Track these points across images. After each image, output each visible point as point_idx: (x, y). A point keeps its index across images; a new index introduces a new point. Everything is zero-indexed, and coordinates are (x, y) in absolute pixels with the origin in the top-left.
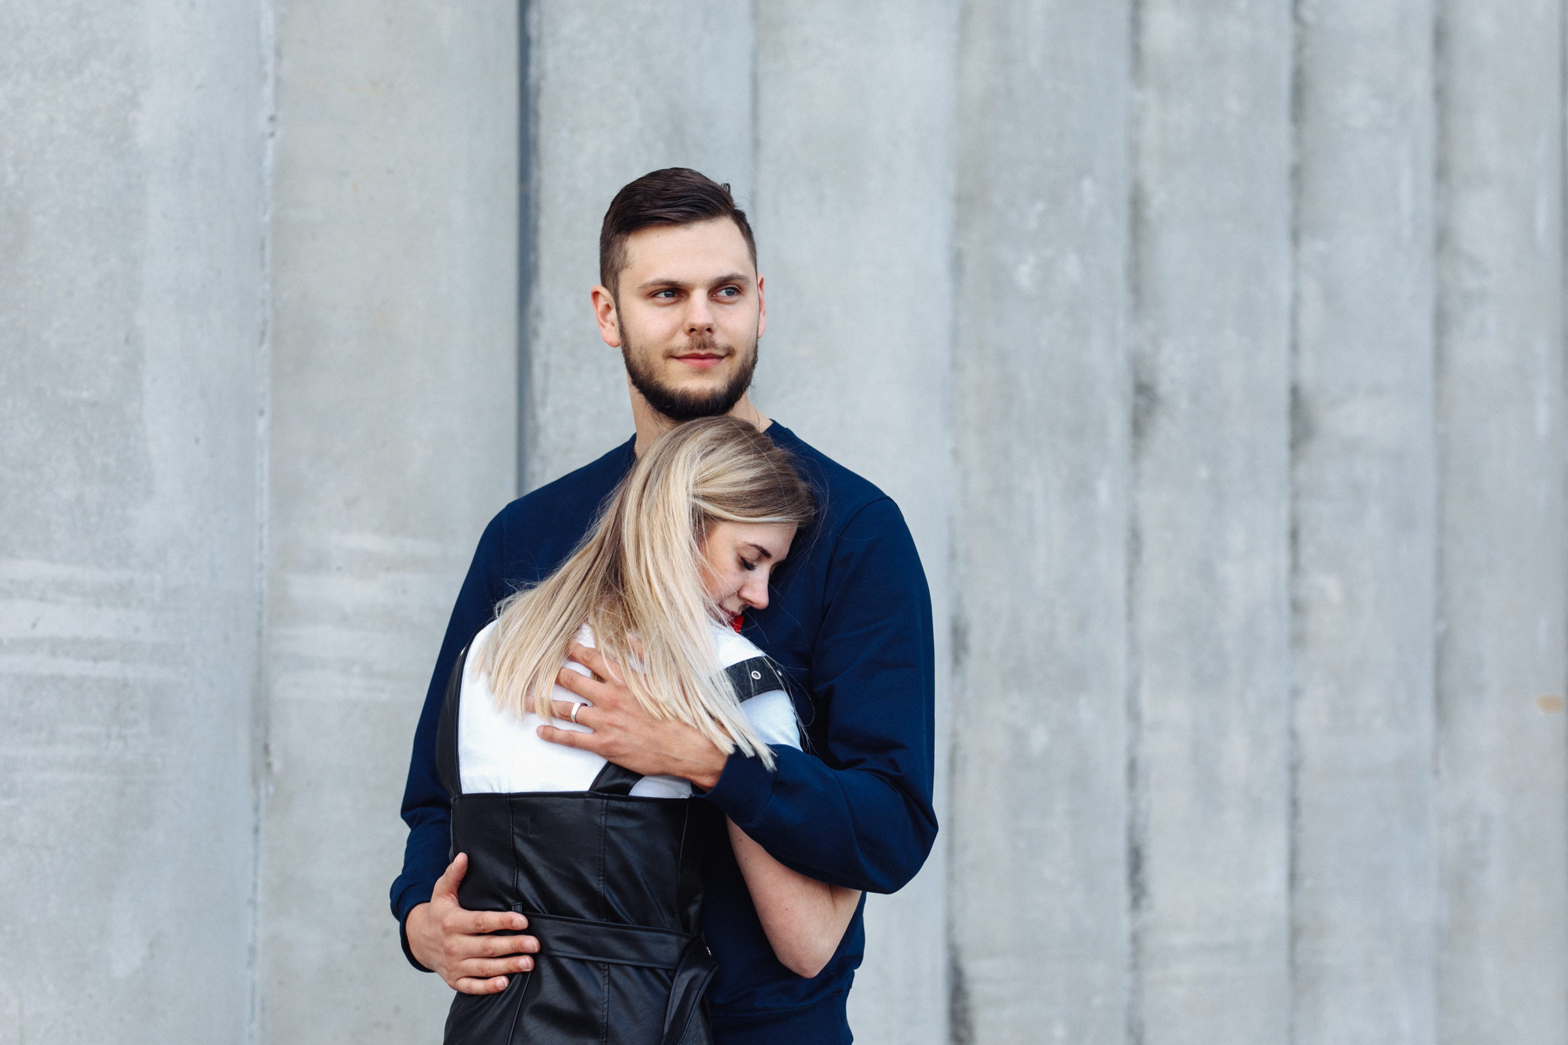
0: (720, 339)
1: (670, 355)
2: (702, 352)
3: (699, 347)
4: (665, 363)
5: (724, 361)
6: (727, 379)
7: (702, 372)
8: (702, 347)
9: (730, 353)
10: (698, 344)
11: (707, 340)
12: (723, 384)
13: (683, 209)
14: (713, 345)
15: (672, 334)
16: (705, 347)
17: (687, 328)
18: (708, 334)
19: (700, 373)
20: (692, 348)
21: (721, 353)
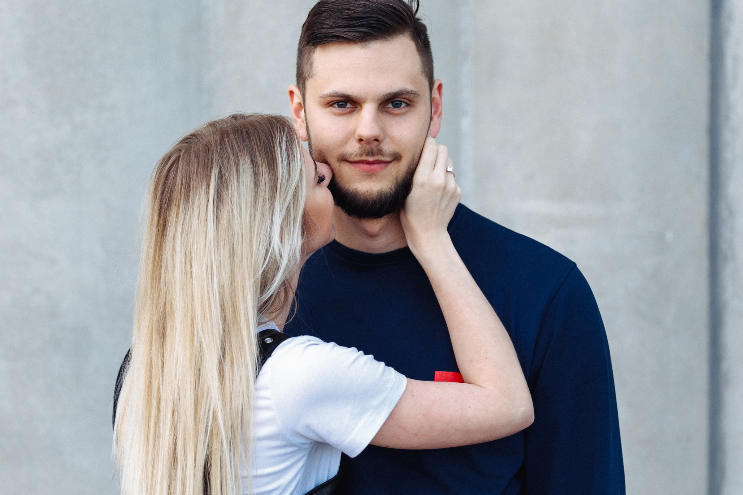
0: (387, 147)
1: (344, 159)
2: (371, 159)
3: (368, 155)
4: (339, 166)
5: (390, 166)
6: (395, 181)
7: (370, 175)
8: (370, 154)
9: (397, 157)
10: (367, 152)
11: (375, 149)
12: (390, 186)
13: (360, 29)
14: (380, 152)
15: (346, 141)
16: (373, 154)
17: (357, 137)
18: (375, 143)
19: (369, 176)
20: (361, 155)
21: (388, 159)
